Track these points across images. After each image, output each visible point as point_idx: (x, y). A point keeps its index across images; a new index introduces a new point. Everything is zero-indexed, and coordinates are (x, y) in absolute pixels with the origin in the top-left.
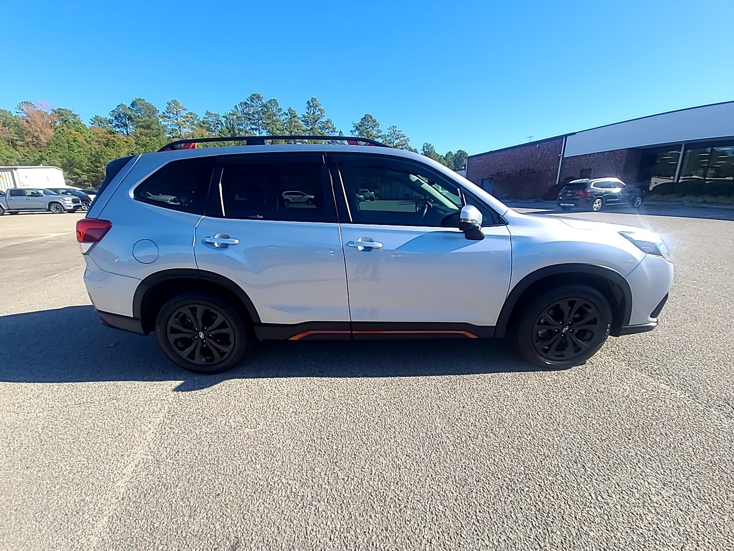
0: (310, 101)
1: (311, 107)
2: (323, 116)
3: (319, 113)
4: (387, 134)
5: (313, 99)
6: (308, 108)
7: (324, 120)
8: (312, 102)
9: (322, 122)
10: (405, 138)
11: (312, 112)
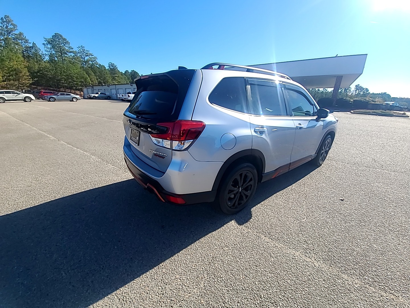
0: (4, 18)
1: (4, 22)
2: (16, 29)
3: (12, 27)
4: (77, 51)
5: (6, 17)
6: (2, 23)
7: (17, 32)
8: (5, 19)
9: (16, 34)
10: (93, 56)
11: (5, 26)
